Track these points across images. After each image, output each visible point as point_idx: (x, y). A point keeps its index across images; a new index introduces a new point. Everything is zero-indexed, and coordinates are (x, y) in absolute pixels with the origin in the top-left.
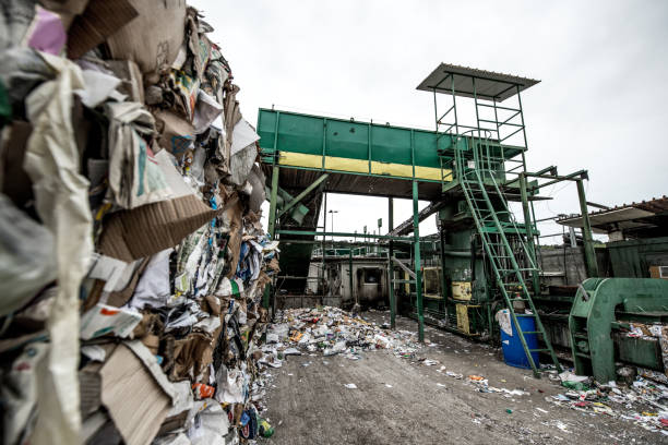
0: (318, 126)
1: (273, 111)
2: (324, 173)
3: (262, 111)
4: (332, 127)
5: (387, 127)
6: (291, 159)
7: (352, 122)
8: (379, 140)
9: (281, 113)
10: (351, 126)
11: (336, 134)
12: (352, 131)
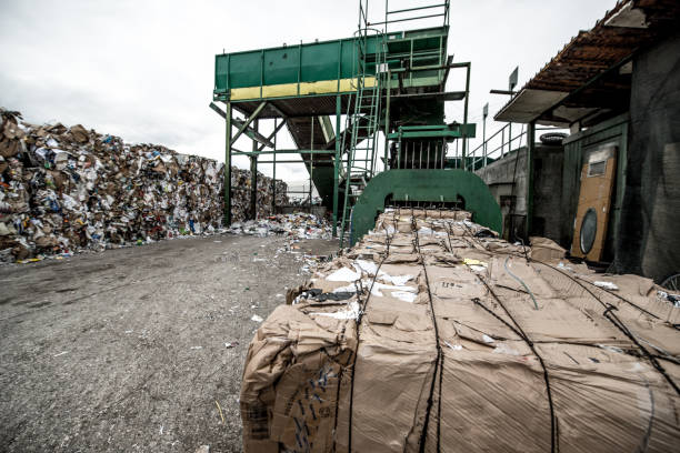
0: (256, 60)
1: (224, 55)
2: (262, 101)
3: (217, 57)
4: (269, 57)
5: (317, 44)
6: (239, 94)
7: (285, 48)
8: (309, 60)
9: (231, 55)
10: (283, 52)
11: (271, 63)
12: (285, 56)
